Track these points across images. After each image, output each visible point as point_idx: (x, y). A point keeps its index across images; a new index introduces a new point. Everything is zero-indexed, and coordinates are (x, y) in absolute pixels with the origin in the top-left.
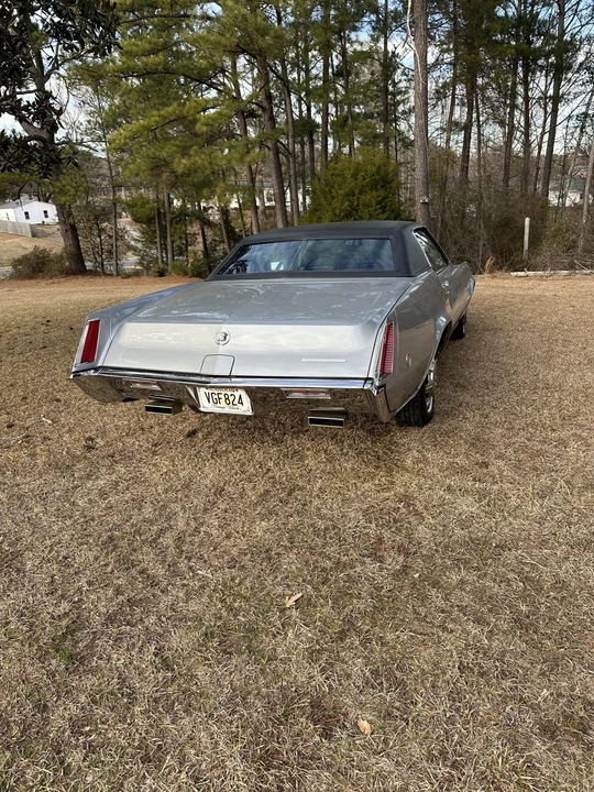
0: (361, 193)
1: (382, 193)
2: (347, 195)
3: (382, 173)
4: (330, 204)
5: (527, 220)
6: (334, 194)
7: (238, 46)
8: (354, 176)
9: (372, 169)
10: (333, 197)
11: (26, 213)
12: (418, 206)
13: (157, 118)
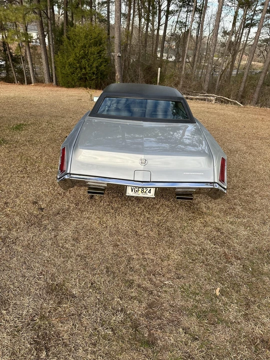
0: (89, 47)
1: (99, 48)
2: (82, 47)
3: (99, 38)
4: (73, 50)
5: (159, 69)
6: (75, 45)
9: (94, 35)
10: (75, 47)
12: (116, 57)
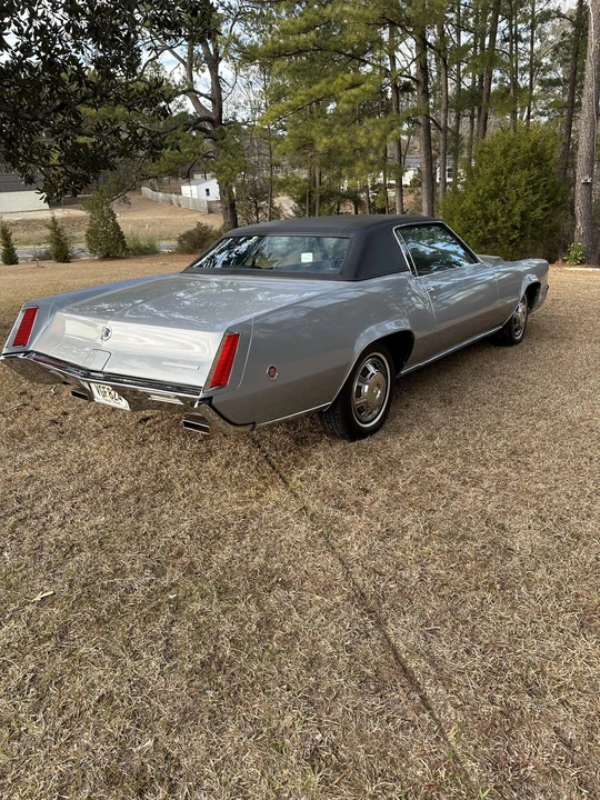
1: (536, 172)
2: (494, 174)
3: (538, 150)
7: (383, 17)
8: (505, 153)
9: (526, 145)
11: (207, 190)
12: (579, 186)
13: (303, 97)
